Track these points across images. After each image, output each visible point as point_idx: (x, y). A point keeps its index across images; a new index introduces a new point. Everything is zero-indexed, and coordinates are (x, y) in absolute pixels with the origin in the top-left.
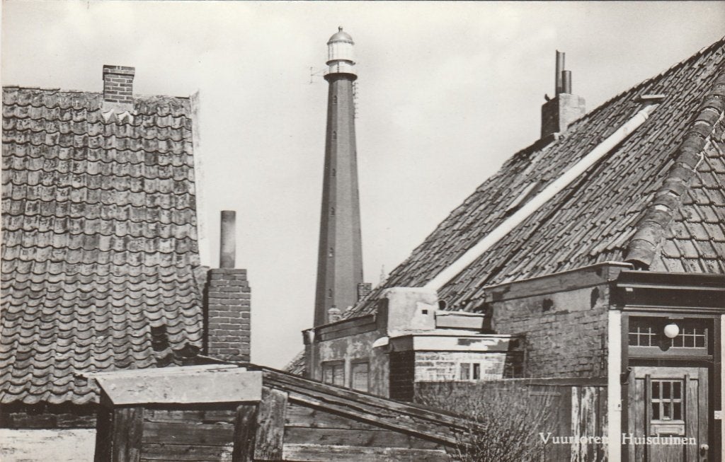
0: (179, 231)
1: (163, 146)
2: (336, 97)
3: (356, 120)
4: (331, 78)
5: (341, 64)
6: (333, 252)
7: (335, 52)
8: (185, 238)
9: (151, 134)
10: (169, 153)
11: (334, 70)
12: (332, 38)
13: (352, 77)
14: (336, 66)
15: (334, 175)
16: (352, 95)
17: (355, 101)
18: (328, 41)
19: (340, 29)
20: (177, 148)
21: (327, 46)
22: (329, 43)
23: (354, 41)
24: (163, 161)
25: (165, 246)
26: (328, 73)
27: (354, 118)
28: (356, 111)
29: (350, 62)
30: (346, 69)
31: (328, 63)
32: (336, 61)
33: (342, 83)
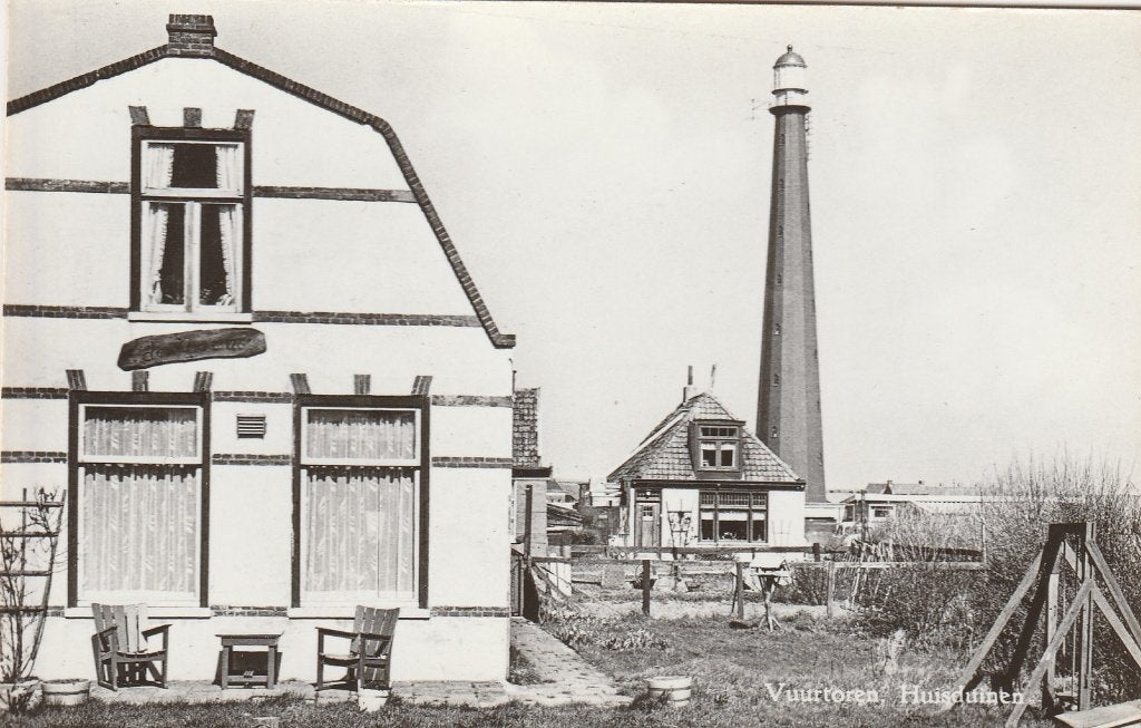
0: (531, 448)
1: (526, 411)
2: (783, 135)
3: (809, 163)
4: (779, 112)
5: (791, 94)
6: (779, 329)
7: (782, 80)
8: (534, 450)
9: (522, 406)
10: (529, 415)
11: (781, 102)
12: (778, 62)
13: (803, 110)
14: (784, 96)
15: (781, 233)
16: (804, 131)
17: (808, 138)
18: (774, 64)
19: (789, 49)
20: (532, 412)
21: (773, 71)
22: (776, 67)
23: (807, 63)
24: (526, 418)
25: (527, 454)
26: (774, 105)
27: (806, 160)
28: (810, 151)
29: (802, 91)
30: (794, 99)
31: (774, 92)
32: (784, 91)
33: (792, 118)
